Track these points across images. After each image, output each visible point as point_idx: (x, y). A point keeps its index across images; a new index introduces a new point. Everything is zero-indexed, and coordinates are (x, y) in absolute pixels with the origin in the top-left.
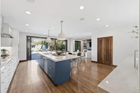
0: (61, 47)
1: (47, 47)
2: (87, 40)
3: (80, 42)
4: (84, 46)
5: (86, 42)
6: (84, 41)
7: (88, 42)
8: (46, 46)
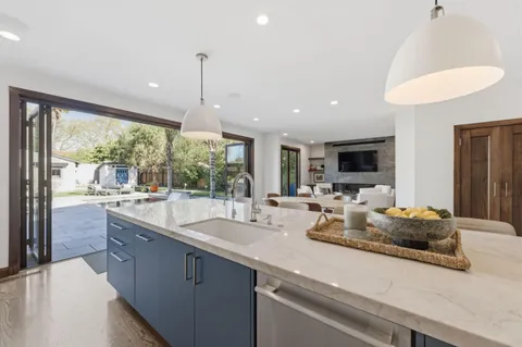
0: (193, 176)
1: (122, 175)
2: (327, 144)
3: (298, 151)
4: (310, 170)
5: (321, 153)
6: (311, 147)
7: (329, 155)
8: (118, 171)
